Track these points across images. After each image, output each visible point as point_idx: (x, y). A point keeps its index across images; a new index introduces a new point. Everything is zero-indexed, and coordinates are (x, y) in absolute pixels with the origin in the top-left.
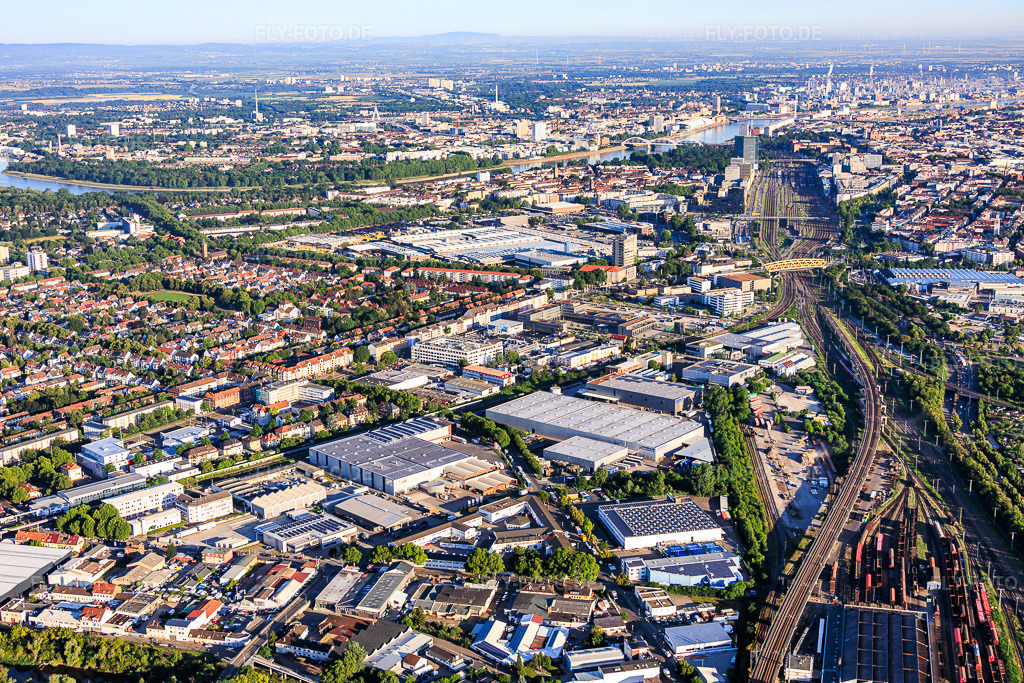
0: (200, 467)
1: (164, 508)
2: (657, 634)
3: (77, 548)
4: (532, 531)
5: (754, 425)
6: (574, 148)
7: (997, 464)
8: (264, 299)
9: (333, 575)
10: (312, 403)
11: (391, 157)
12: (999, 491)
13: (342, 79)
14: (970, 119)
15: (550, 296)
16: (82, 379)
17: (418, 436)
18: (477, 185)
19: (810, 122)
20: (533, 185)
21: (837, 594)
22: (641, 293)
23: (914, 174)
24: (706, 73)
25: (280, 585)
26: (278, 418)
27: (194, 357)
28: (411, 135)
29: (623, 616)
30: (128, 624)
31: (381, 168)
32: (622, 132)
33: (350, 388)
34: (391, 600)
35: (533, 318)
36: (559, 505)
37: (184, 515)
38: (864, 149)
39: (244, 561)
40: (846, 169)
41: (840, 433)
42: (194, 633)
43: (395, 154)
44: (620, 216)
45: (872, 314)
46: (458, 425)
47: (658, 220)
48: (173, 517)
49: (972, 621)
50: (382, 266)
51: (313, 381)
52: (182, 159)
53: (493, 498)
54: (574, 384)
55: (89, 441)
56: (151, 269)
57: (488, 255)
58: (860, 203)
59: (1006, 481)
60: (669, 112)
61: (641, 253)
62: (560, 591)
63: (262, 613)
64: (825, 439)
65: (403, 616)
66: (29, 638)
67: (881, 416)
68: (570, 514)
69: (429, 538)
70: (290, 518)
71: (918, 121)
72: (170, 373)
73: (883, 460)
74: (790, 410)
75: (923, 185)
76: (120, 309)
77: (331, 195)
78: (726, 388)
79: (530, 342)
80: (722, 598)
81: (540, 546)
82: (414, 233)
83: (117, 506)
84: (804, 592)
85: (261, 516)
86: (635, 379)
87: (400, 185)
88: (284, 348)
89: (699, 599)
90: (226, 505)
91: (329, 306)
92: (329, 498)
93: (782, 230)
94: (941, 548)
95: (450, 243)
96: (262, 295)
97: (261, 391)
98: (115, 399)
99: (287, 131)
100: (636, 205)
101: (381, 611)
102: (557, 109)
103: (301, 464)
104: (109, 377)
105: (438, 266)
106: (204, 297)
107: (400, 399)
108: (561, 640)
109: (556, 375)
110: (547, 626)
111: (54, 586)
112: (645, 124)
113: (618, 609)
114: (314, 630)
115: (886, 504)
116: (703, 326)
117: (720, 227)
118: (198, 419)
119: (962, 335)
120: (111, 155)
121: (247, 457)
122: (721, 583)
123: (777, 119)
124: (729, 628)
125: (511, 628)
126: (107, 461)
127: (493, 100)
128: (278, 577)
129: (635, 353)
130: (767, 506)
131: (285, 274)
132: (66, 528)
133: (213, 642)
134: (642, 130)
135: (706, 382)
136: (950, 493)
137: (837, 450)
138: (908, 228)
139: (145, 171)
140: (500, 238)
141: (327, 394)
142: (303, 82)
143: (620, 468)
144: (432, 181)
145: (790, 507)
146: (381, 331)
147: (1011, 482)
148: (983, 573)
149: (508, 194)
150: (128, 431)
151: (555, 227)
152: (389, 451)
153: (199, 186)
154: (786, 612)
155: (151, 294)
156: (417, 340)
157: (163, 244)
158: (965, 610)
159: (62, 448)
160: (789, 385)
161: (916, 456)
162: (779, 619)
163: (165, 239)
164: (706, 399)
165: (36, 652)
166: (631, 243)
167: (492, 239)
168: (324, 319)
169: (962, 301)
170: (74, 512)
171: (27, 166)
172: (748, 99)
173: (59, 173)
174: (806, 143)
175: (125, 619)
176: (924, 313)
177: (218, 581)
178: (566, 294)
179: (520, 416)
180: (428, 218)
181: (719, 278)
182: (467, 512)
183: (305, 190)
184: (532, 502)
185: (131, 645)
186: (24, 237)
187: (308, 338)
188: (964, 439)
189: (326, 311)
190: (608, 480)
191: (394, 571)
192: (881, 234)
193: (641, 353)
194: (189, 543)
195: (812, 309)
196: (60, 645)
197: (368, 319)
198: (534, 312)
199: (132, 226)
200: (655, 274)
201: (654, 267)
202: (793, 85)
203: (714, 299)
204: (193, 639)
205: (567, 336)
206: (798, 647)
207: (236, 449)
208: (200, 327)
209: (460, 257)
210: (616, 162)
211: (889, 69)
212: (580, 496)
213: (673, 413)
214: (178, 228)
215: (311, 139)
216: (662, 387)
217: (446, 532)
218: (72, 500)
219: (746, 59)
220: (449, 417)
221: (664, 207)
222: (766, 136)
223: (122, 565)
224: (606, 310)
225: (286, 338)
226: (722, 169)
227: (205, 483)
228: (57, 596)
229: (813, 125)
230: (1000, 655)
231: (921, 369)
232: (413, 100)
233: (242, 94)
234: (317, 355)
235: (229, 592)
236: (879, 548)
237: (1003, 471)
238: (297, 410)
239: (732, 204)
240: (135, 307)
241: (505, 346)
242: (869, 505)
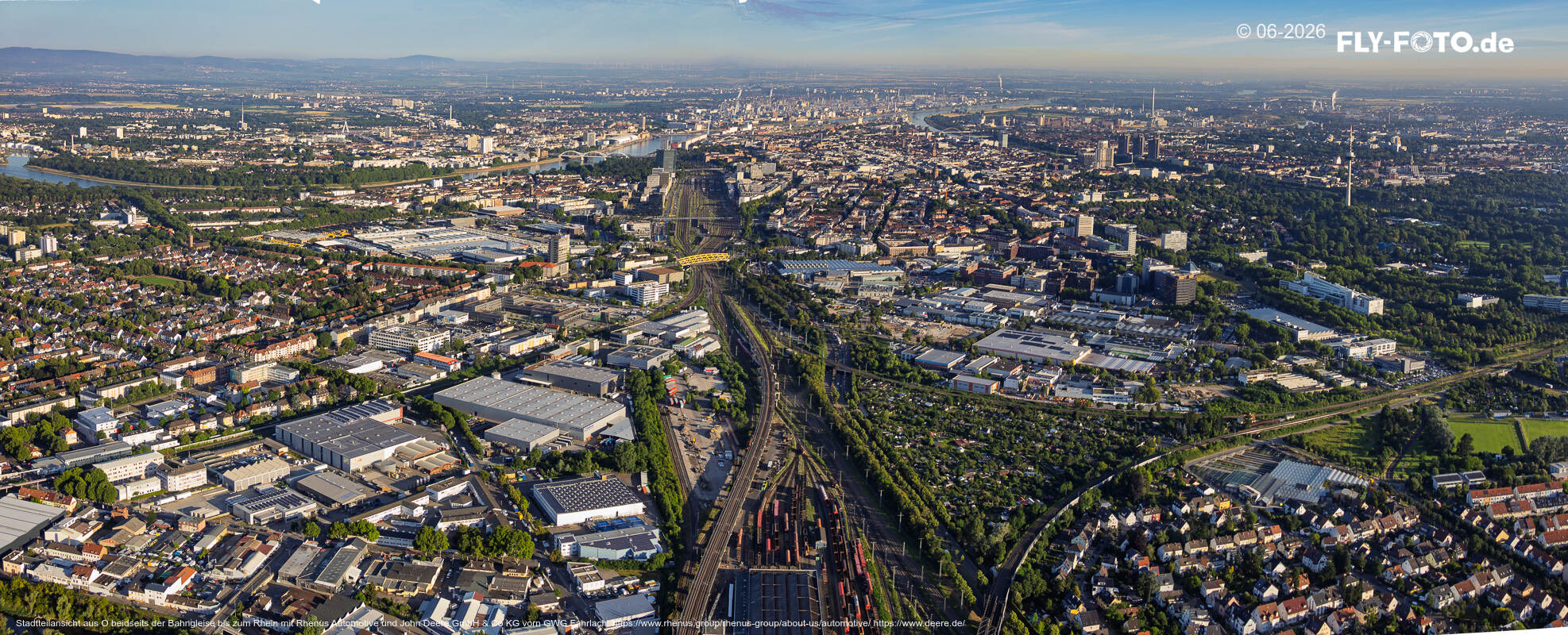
0: (179, 439)
1: (148, 476)
2: (588, 609)
3: (71, 508)
4: (474, 510)
5: (669, 404)
6: (517, 159)
7: (867, 430)
8: (240, 286)
9: (295, 549)
10: (280, 383)
11: (357, 164)
12: (870, 454)
13: (318, 96)
14: (844, 133)
15: (493, 290)
16: (80, 352)
17: (373, 417)
18: (432, 191)
19: (720, 137)
20: (480, 191)
21: (743, 560)
22: (572, 286)
23: (800, 179)
24: (634, 98)
25: (248, 555)
26: (249, 397)
27: (178, 336)
28: (375, 146)
29: (556, 593)
30: (113, 585)
31: (348, 174)
32: (559, 146)
33: (313, 370)
34: (347, 575)
35: (477, 309)
36: (498, 485)
37: (164, 483)
38: (762, 159)
39: (215, 531)
40: (747, 176)
41: (741, 409)
42: (171, 598)
43: (361, 162)
44: (555, 218)
45: (767, 301)
46: (409, 408)
47: (588, 221)
48: (154, 485)
49: (851, 574)
50: (346, 260)
51: (282, 364)
52: (175, 160)
53: (440, 477)
54: (513, 369)
55: (84, 409)
56: (144, 255)
57: (438, 252)
58: (758, 204)
59: (874, 444)
60: (601, 130)
61: (573, 251)
62: (499, 567)
63: (231, 583)
64: (729, 415)
65: (357, 592)
66: (26, 591)
67: (775, 393)
68: (508, 493)
69: (381, 515)
70: (257, 491)
71: (804, 135)
72: (156, 350)
73: (777, 432)
74: (700, 389)
75: (807, 188)
76: (115, 290)
77: (302, 196)
78: (645, 371)
79: (475, 331)
80: (645, 570)
81: (481, 525)
82: (374, 231)
83: (106, 471)
84: (715, 560)
85: (231, 488)
86: (566, 365)
87: (364, 189)
88: (256, 332)
89: (624, 572)
90: (199, 477)
91: (297, 295)
92: (293, 474)
93: (693, 229)
94: (825, 508)
95: (404, 241)
96: (239, 283)
97: (235, 370)
98: (108, 371)
99: (268, 139)
100: (569, 209)
101: (337, 586)
102: (503, 126)
103: (268, 441)
104: (103, 351)
105: (395, 261)
106: (189, 283)
107: (358, 382)
108: (499, 619)
109: (497, 362)
110: (487, 604)
111: (49, 542)
112: (580, 140)
113: (551, 586)
114: (277, 602)
115: (780, 472)
116: (626, 315)
117: (642, 227)
118: (179, 394)
119: (838, 317)
120: (116, 154)
121: (220, 431)
122: (643, 556)
123: (693, 135)
124: (652, 599)
125: (454, 606)
126: (99, 428)
127: (448, 118)
128: (245, 548)
129: (566, 340)
130: (682, 480)
131: (259, 264)
132: (62, 488)
133: (186, 608)
134: (577, 145)
135: (627, 366)
136: (831, 458)
137: (739, 424)
138: (797, 225)
139: (143, 170)
140: (450, 237)
141: (293, 375)
142: (285, 97)
143: (553, 448)
144: (392, 186)
145: (701, 480)
146: (342, 319)
147: (878, 445)
148: (859, 530)
149: (458, 199)
150: (118, 401)
151: (499, 228)
152: (346, 431)
153: (189, 184)
154: (701, 579)
155: (143, 279)
156: (374, 328)
157: (155, 234)
158: (847, 565)
159: (61, 413)
160: (699, 366)
161: (804, 427)
162: (694, 586)
163: (157, 229)
164: (627, 381)
165: (32, 605)
166: (565, 243)
167: (443, 238)
168: (293, 306)
169: (838, 288)
170: (69, 473)
171: (45, 161)
172: (669, 118)
173: (71, 169)
174: (716, 155)
175: (109, 580)
176: (808, 299)
177: (192, 549)
178: (507, 287)
179: (464, 399)
180: (387, 218)
181: (640, 272)
182: (417, 491)
183: (281, 190)
184: (474, 482)
185: (115, 606)
186: (38, 223)
187: (277, 324)
188: (841, 409)
189: (294, 299)
190: (543, 460)
191: (350, 547)
192: (774, 230)
193: (571, 340)
194: (167, 510)
195: (717, 298)
196: (53, 600)
197: (331, 308)
198: (478, 303)
199: (130, 217)
200: (585, 269)
201: (584, 263)
202: (707, 107)
203: (635, 290)
204: (169, 604)
205: (506, 326)
206: (712, 613)
207: (211, 424)
208: (184, 310)
209: (414, 253)
210: (553, 172)
211: (784, 91)
212: (517, 476)
213: (599, 396)
214: (169, 220)
215: (288, 147)
216: (589, 371)
217: (396, 511)
218: (67, 462)
219: (669, 85)
220: (401, 399)
221: (593, 210)
222: (683, 149)
223: (109, 526)
224: (542, 302)
225: (258, 322)
226: (644, 178)
227: (183, 455)
228: (52, 552)
229: (723, 140)
230: (875, 604)
231: (806, 348)
232: (378, 116)
233: (230, 106)
234: (285, 339)
235: (202, 560)
236: (776, 514)
237: (872, 437)
238: (266, 390)
239: (651, 208)
240: (129, 289)
241: (452, 335)
242: (767, 474)
